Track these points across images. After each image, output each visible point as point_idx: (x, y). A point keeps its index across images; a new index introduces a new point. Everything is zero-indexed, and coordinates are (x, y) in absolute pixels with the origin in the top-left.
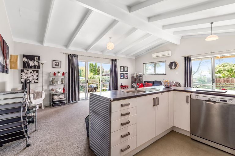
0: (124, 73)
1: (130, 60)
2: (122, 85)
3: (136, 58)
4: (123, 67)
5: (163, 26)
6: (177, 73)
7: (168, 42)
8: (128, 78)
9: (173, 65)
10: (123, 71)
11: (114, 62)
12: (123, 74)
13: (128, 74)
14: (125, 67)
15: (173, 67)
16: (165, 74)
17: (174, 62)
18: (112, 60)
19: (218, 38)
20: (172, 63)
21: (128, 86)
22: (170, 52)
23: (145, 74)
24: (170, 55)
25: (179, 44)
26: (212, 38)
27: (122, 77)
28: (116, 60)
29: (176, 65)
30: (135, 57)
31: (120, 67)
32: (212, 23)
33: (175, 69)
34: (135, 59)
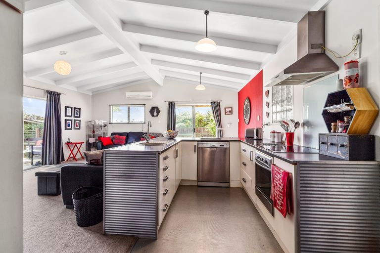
0: (73, 118)
1: (84, 95)
2: (71, 141)
3: (94, 94)
4: (71, 108)
5: (152, 60)
6: (159, 122)
7: (151, 78)
8: (79, 129)
9: (154, 111)
10: (71, 116)
11: (54, 98)
12: (71, 120)
13: (80, 121)
14: (75, 108)
15: (155, 114)
16: (143, 122)
17: (157, 108)
18: (51, 93)
19: (205, 89)
20: (153, 108)
21: (82, 143)
22: (151, 94)
23: (111, 122)
24: (152, 98)
25: (162, 85)
26: (200, 88)
27: (69, 126)
28: (58, 94)
29: (158, 112)
30: (93, 92)
31: (66, 107)
32: (201, 73)
33: (157, 116)
34: (92, 96)
